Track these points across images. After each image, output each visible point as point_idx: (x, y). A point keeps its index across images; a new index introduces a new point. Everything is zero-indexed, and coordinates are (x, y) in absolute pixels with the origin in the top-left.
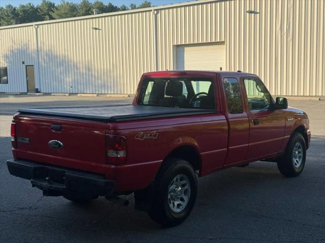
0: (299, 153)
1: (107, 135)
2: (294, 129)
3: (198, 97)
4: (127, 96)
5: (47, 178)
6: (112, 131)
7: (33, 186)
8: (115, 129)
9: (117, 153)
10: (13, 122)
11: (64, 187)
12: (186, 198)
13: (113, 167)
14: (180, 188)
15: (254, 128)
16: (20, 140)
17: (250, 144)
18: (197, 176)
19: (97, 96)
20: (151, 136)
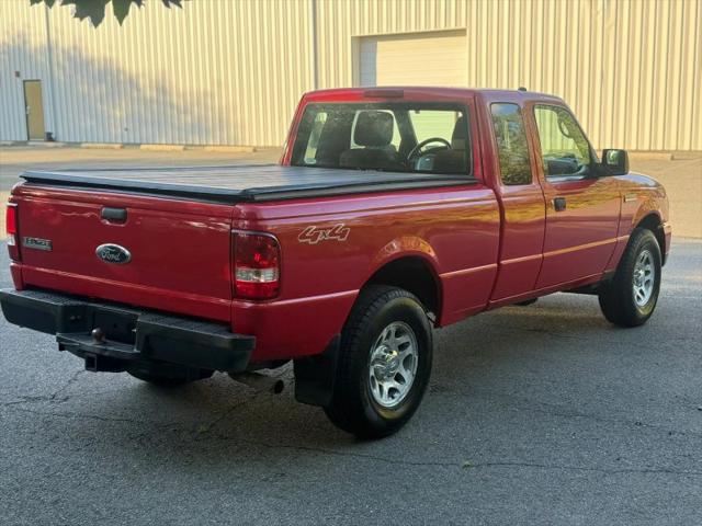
0: (647, 273)
1: (233, 231)
2: (638, 222)
3: (423, 149)
4: (251, 150)
5: (94, 331)
6: (246, 222)
7: (62, 348)
8: (253, 217)
9: (258, 274)
10: (12, 201)
11: (135, 350)
12: (408, 376)
13: (248, 305)
14: (395, 353)
15: (556, 220)
16: (28, 243)
17: (546, 254)
18: (432, 325)
19: (185, 149)
20: (332, 234)
